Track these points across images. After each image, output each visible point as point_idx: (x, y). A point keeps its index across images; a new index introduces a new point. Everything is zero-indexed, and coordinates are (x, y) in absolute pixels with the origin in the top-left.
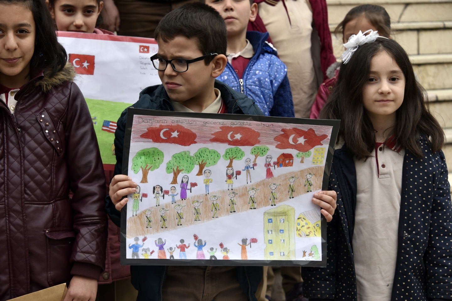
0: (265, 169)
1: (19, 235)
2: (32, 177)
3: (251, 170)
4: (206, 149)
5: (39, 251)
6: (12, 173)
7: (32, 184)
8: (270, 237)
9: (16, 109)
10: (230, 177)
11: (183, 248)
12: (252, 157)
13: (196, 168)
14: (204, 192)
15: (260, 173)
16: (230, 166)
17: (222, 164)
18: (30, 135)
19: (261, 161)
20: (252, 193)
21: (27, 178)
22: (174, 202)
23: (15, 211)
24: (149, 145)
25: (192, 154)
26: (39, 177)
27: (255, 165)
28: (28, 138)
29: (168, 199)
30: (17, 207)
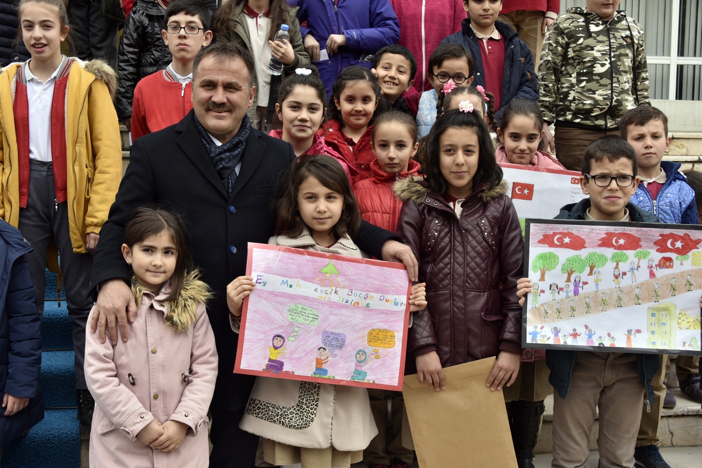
0: (648, 271)
1: (461, 316)
2: (473, 270)
3: (635, 271)
4: (595, 254)
5: (475, 329)
6: (457, 266)
7: (472, 275)
8: (653, 328)
9: (462, 215)
10: (616, 277)
11: (575, 335)
12: (636, 260)
13: (588, 270)
14: (594, 289)
15: (643, 275)
16: (617, 267)
17: (610, 266)
18: (472, 236)
19: (644, 263)
20: (637, 291)
21: (468, 270)
22: (568, 297)
23: (458, 296)
24: (545, 249)
25: (583, 258)
26: (478, 270)
27: (639, 267)
28: (470, 238)
29: (563, 294)
30: (460, 293)
